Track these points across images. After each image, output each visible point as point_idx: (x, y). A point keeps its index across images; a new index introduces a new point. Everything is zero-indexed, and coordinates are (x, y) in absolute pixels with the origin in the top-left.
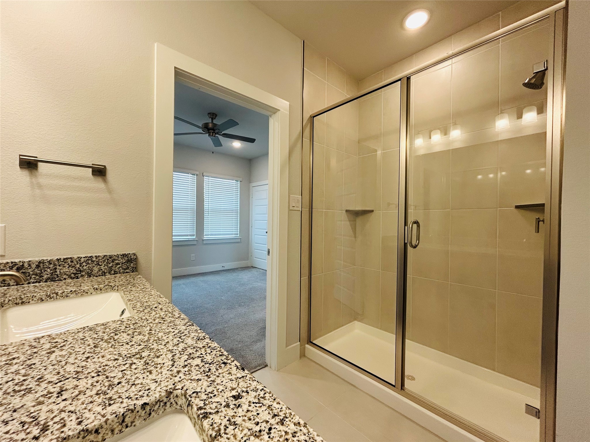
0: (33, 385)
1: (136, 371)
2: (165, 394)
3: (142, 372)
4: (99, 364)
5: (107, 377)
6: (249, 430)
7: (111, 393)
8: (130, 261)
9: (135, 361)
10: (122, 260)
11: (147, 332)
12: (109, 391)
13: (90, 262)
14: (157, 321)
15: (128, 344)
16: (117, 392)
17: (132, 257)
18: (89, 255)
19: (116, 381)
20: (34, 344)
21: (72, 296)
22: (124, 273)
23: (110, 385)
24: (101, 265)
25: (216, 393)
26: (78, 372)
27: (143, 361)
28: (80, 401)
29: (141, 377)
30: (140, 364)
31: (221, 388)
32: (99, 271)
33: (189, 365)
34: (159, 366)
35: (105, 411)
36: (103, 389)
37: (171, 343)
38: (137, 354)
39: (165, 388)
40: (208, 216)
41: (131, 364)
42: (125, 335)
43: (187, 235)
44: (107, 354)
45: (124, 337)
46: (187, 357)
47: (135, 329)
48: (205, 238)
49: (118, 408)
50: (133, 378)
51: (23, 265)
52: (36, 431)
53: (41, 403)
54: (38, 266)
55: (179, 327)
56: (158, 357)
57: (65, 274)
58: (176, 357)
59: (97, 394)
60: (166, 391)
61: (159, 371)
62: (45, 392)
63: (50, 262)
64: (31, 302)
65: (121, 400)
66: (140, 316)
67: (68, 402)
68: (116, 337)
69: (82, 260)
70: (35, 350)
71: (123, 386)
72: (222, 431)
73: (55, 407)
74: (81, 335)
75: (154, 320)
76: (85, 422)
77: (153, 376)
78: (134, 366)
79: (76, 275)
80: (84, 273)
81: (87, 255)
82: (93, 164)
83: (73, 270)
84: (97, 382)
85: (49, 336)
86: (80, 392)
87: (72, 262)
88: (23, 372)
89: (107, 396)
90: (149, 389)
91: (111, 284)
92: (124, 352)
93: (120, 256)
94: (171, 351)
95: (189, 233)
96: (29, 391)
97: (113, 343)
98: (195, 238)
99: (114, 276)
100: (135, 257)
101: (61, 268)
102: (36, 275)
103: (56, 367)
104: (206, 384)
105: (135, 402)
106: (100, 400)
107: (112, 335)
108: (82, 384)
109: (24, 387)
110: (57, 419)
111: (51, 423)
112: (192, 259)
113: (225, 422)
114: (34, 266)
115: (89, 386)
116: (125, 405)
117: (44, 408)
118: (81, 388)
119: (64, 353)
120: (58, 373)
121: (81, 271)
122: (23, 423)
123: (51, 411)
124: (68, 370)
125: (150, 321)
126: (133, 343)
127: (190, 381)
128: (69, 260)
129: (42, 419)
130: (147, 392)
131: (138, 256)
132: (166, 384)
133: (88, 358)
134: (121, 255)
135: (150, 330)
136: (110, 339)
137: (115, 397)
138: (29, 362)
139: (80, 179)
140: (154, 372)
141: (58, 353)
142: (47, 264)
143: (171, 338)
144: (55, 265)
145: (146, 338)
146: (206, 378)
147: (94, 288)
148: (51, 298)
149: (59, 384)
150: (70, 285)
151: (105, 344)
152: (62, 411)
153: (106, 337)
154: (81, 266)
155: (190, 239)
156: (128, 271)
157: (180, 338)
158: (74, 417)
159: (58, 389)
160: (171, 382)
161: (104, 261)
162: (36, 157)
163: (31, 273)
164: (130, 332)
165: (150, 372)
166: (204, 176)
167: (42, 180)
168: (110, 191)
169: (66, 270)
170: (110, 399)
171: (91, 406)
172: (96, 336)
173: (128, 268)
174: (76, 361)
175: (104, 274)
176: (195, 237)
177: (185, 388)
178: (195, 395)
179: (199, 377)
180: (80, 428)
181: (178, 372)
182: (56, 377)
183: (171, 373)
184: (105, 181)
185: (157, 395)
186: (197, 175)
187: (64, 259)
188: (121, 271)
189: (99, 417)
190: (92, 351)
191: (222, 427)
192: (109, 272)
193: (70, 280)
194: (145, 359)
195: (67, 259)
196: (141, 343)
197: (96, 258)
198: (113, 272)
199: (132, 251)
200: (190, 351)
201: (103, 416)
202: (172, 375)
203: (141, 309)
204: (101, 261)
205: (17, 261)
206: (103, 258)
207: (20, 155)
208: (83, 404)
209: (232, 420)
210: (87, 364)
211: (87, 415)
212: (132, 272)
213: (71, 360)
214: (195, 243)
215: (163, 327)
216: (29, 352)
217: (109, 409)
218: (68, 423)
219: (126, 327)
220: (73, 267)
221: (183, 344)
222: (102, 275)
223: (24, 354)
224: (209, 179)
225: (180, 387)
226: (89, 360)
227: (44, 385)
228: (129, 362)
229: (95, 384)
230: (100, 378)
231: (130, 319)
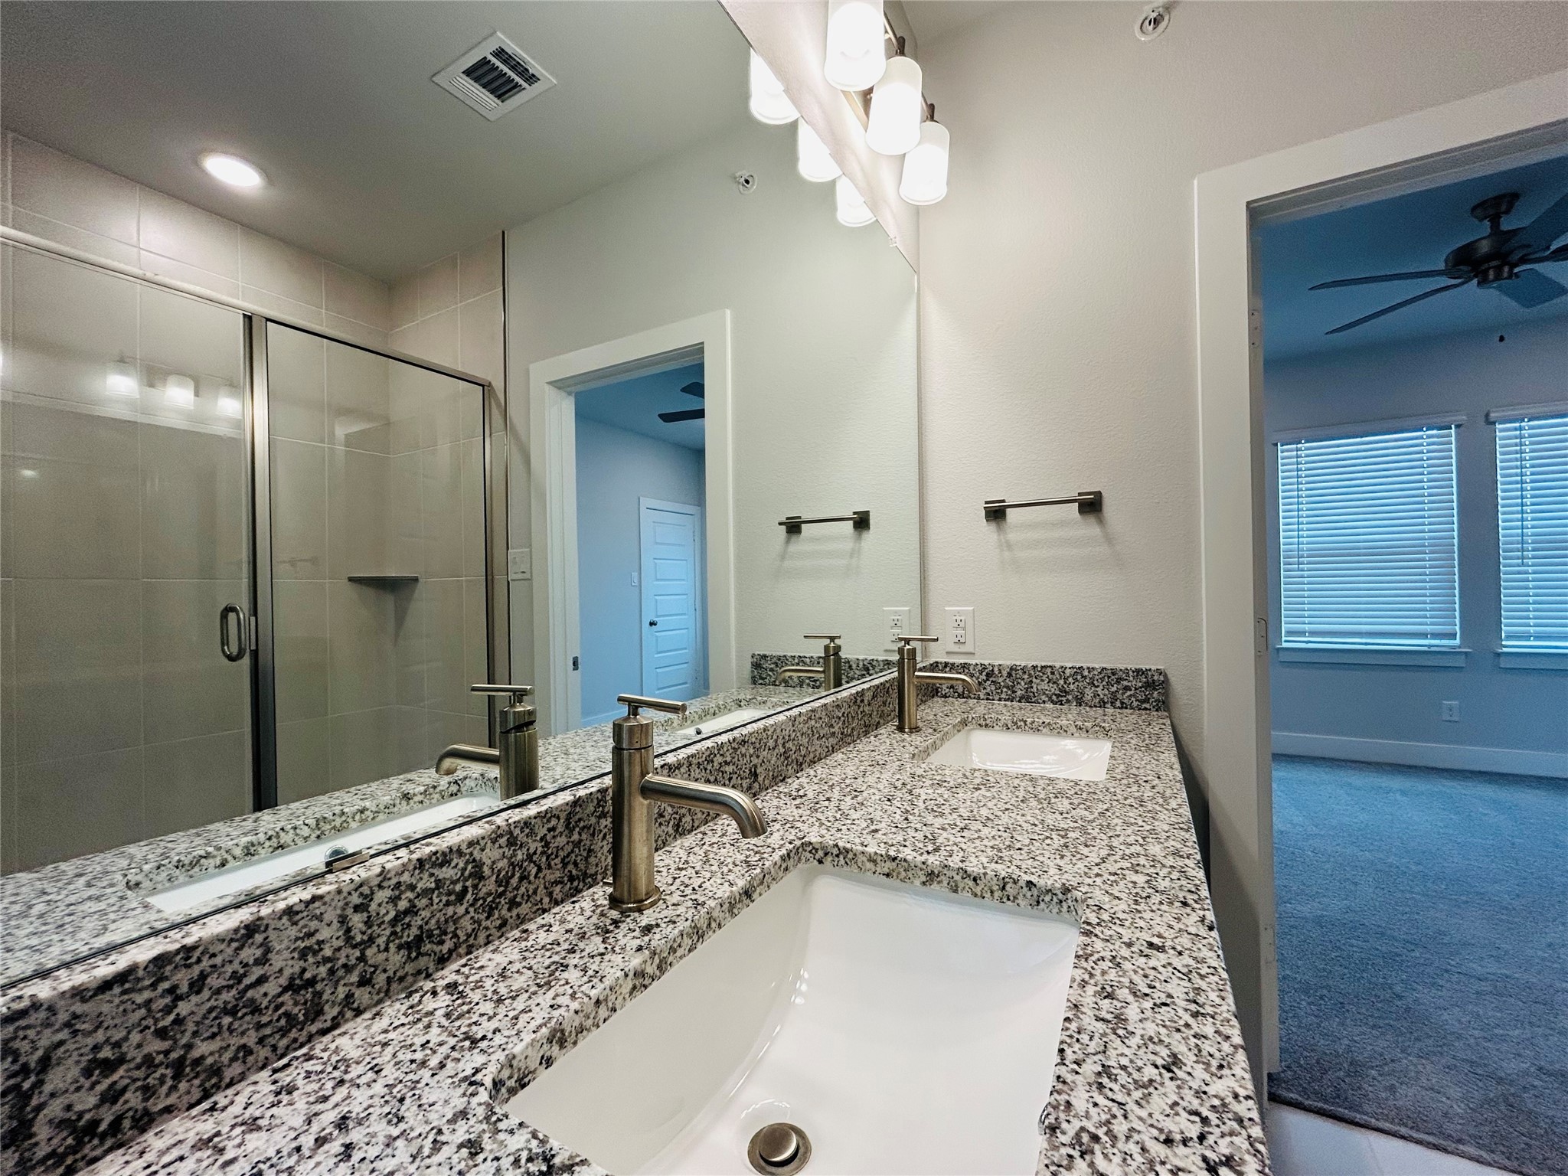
0: (947, 810)
1: (1046, 847)
2: (1059, 886)
3: (1053, 851)
4: (1013, 821)
5: (1012, 838)
6: (1131, 982)
7: (1005, 853)
8: (1150, 685)
9: (1054, 836)
10: (1134, 682)
11: (1100, 810)
12: (1004, 851)
13: (1079, 677)
14: (1128, 802)
15: (1062, 814)
16: (1011, 856)
17: (1156, 678)
18: (1078, 665)
19: (1018, 845)
20: (968, 774)
21: (1044, 730)
22: (1140, 709)
23: (1009, 846)
24: (1098, 686)
25: (1127, 924)
26: (988, 819)
27: (1063, 841)
28: (974, 845)
29: (1047, 856)
30: (1058, 841)
31: (1141, 923)
32: (1095, 696)
33: (1121, 876)
34: (1079, 856)
35: (988, 865)
36: (1001, 846)
37: (1121, 839)
38: (1063, 829)
39: (1065, 881)
40: (1523, 565)
41: (1047, 838)
42: (1066, 802)
43: (1424, 635)
44: (1029, 815)
45: (1063, 804)
46: (1129, 865)
47: (1086, 800)
48: (1510, 646)
49: (1002, 870)
50: (1038, 852)
51: (993, 670)
52: (930, 848)
53: (944, 829)
54: (1010, 675)
55: (1156, 823)
56: (1086, 846)
57: (1044, 694)
58: (1111, 858)
59: (992, 847)
60: (1064, 884)
61: (1074, 861)
62: (952, 823)
63: (1024, 670)
64: (996, 727)
65: (1009, 864)
66: (1109, 785)
67: (964, 840)
68: (1053, 800)
69: (1068, 671)
70: (966, 781)
71: (1021, 854)
72: (1094, 958)
73: (952, 838)
74: (1017, 782)
75: (1126, 799)
76: (967, 864)
77: (1061, 863)
78: (1048, 841)
79: (1060, 698)
80: (1070, 697)
81: (1074, 665)
82: (1080, 494)
83: (1054, 689)
84: (1000, 837)
85: (986, 771)
86: (979, 837)
87: (1053, 673)
88: (946, 796)
89: (1000, 854)
90: (1046, 872)
91: (1103, 725)
92: (1049, 821)
93: (1131, 673)
94: (1111, 848)
95: (1429, 628)
96: (942, 815)
97: (1045, 806)
98: (1460, 647)
99: (1119, 710)
100: (1162, 678)
101: (1038, 681)
102: (1008, 687)
103: (973, 804)
104: (1123, 906)
105: (1022, 874)
106: (991, 854)
107: (1051, 795)
108: (986, 831)
109: (940, 810)
110: (948, 848)
111: (943, 848)
112: (1446, 717)
113: (1107, 954)
114: (1005, 673)
115: (990, 836)
116: (1010, 870)
117: (945, 834)
118: (982, 834)
119: (988, 794)
120: (972, 811)
121: (1065, 692)
122: (926, 837)
123: (948, 840)
124: (981, 812)
125: (1119, 797)
126: (1069, 816)
127: (1103, 892)
128: (1049, 670)
129: (939, 841)
130: (1041, 873)
131: (1169, 676)
132: (1070, 878)
133: (1007, 809)
134: (1133, 672)
135: (1107, 810)
136: (1045, 800)
137: (1006, 859)
138: (954, 790)
139: (1062, 524)
140: (1067, 859)
141: (983, 792)
142: (1020, 672)
143: (1129, 831)
144: (1030, 675)
145: (1091, 817)
146: (1131, 902)
147: (1076, 726)
148: (1018, 728)
149: (967, 822)
150: (1044, 712)
151: (1035, 803)
152: (955, 844)
153: (1042, 796)
154: (1065, 683)
155: (1433, 649)
156: (1147, 706)
157: (1143, 838)
158: (961, 854)
159: (963, 825)
160: (1078, 879)
161: (1102, 679)
162: (1003, 501)
163: (1002, 684)
164: (1076, 802)
165: (1062, 857)
166: (1494, 423)
167: (1012, 536)
168: (1109, 540)
169: (1044, 686)
170: (1001, 857)
171: (980, 853)
172: (1031, 789)
173: (1146, 700)
174: (994, 807)
175: (1102, 704)
176: (1457, 642)
177: (1089, 895)
178: (1095, 908)
179: (1122, 895)
180: (961, 865)
181: (1097, 875)
182: (968, 814)
183: (1086, 870)
184: (1101, 521)
185: (1050, 883)
186: (1458, 426)
187: (1042, 667)
188: (1135, 704)
189: (981, 866)
190: (1016, 804)
191: (1096, 956)
192: (1112, 703)
193: (1050, 706)
194: (1067, 840)
195: (1046, 667)
196: (1079, 821)
197: (1089, 672)
198: (1118, 704)
199: (1156, 664)
200: (1142, 860)
201: (984, 868)
202: (1086, 874)
203: (1119, 777)
204: (1097, 677)
205: (986, 662)
206: (1100, 673)
207: (986, 503)
208: (975, 848)
209: (1118, 960)
210: (1003, 815)
211: (972, 858)
212: (1157, 710)
213: (990, 805)
214: (1460, 662)
215: (1131, 814)
216: (959, 781)
217: (993, 866)
218: (954, 856)
219: (1076, 793)
220: (1054, 683)
221: (1141, 848)
222: (1100, 707)
223: (955, 780)
224: (1520, 429)
225: (1084, 891)
226: (1007, 812)
227: (955, 816)
228: (1047, 834)
229: (996, 837)
230: (1005, 835)
231: (1091, 784)
